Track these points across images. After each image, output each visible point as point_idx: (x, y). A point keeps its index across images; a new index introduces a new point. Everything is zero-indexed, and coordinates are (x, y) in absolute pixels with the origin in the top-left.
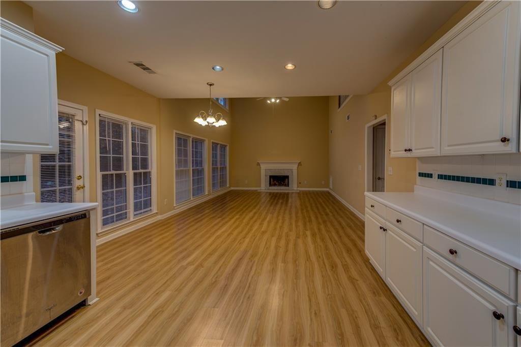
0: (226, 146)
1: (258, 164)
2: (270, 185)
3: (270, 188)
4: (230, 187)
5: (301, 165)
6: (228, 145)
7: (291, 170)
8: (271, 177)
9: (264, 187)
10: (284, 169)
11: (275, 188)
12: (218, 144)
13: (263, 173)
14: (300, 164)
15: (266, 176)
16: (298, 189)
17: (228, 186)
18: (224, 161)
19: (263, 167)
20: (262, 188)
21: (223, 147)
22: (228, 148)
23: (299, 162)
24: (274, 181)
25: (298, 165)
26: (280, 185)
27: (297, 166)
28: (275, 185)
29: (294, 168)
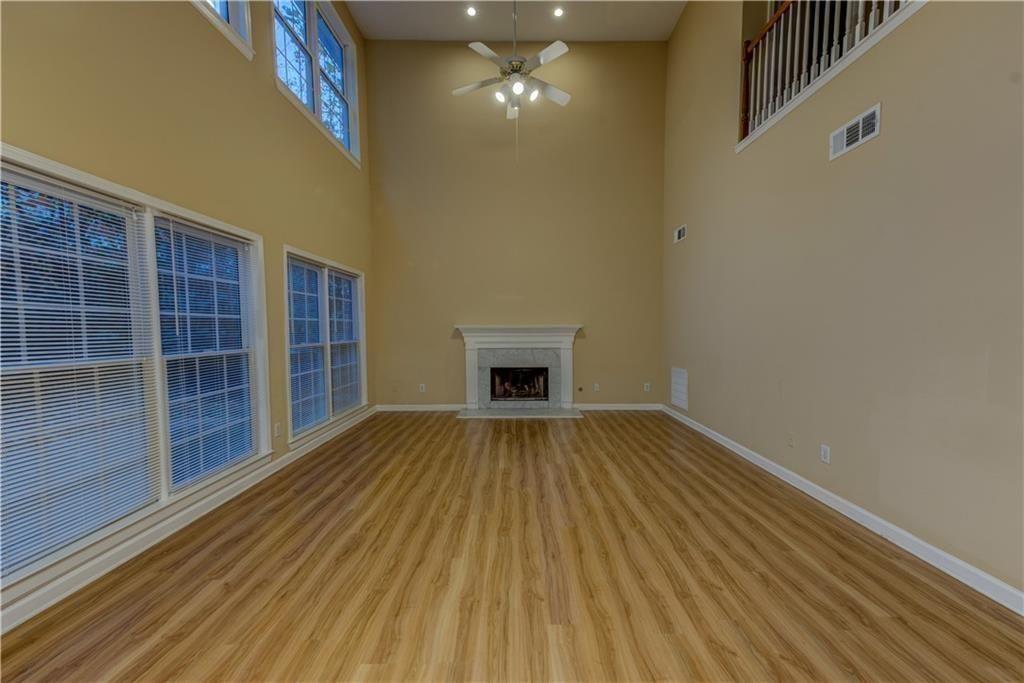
0: (354, 277)
1: (458, 334)
2: (494, 395)
3: (496, 404)
4: (370, 405)
5: (584, 337)
6: (363, 275)
7: (556, 352)
8: (495, 372)
9: (475, 401)
10: (532, 349)
11: (509, 404)
12: (321, 266)
13: (471, 359)
14: (580, 334)
15: (480, 368)
16: (576, 406)
17: (364, 402)
18: (351, 324)
19: (472, 342)
20: (470, 406)
21: (343, 282)
22: (361, 285)
23: (579, 326)
24: (502, 383)
25: (575, 337)
26: (523, 395)
27: (573, 339)
28: (506, 395)
29: (563, 346)
